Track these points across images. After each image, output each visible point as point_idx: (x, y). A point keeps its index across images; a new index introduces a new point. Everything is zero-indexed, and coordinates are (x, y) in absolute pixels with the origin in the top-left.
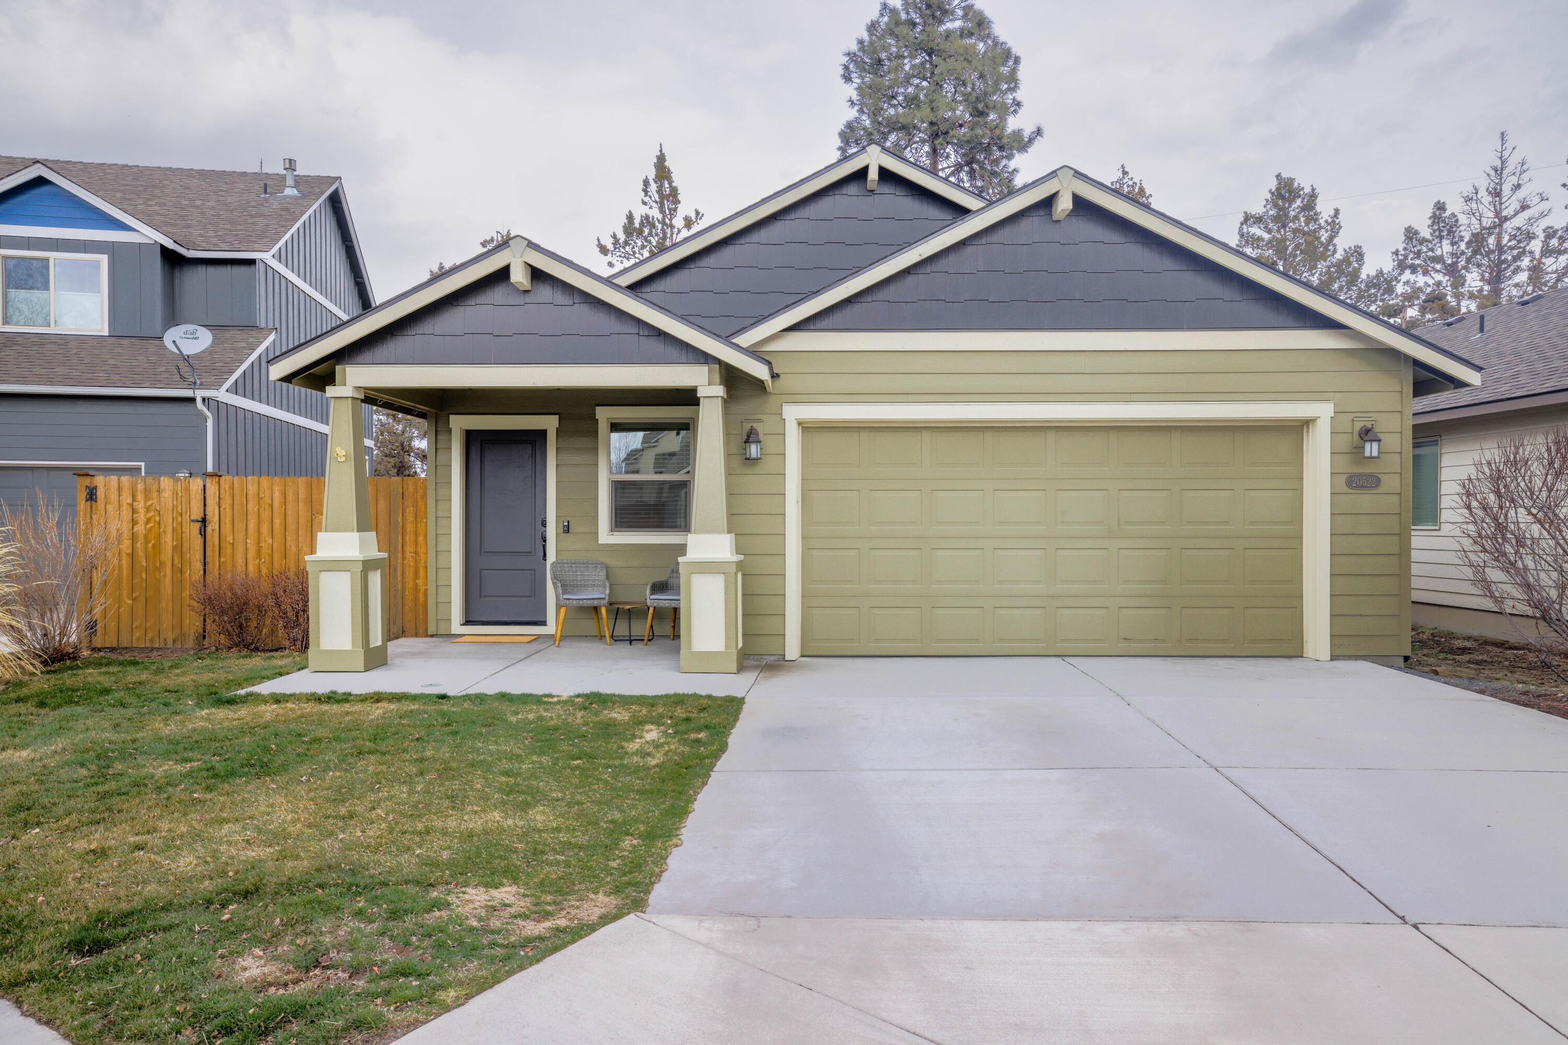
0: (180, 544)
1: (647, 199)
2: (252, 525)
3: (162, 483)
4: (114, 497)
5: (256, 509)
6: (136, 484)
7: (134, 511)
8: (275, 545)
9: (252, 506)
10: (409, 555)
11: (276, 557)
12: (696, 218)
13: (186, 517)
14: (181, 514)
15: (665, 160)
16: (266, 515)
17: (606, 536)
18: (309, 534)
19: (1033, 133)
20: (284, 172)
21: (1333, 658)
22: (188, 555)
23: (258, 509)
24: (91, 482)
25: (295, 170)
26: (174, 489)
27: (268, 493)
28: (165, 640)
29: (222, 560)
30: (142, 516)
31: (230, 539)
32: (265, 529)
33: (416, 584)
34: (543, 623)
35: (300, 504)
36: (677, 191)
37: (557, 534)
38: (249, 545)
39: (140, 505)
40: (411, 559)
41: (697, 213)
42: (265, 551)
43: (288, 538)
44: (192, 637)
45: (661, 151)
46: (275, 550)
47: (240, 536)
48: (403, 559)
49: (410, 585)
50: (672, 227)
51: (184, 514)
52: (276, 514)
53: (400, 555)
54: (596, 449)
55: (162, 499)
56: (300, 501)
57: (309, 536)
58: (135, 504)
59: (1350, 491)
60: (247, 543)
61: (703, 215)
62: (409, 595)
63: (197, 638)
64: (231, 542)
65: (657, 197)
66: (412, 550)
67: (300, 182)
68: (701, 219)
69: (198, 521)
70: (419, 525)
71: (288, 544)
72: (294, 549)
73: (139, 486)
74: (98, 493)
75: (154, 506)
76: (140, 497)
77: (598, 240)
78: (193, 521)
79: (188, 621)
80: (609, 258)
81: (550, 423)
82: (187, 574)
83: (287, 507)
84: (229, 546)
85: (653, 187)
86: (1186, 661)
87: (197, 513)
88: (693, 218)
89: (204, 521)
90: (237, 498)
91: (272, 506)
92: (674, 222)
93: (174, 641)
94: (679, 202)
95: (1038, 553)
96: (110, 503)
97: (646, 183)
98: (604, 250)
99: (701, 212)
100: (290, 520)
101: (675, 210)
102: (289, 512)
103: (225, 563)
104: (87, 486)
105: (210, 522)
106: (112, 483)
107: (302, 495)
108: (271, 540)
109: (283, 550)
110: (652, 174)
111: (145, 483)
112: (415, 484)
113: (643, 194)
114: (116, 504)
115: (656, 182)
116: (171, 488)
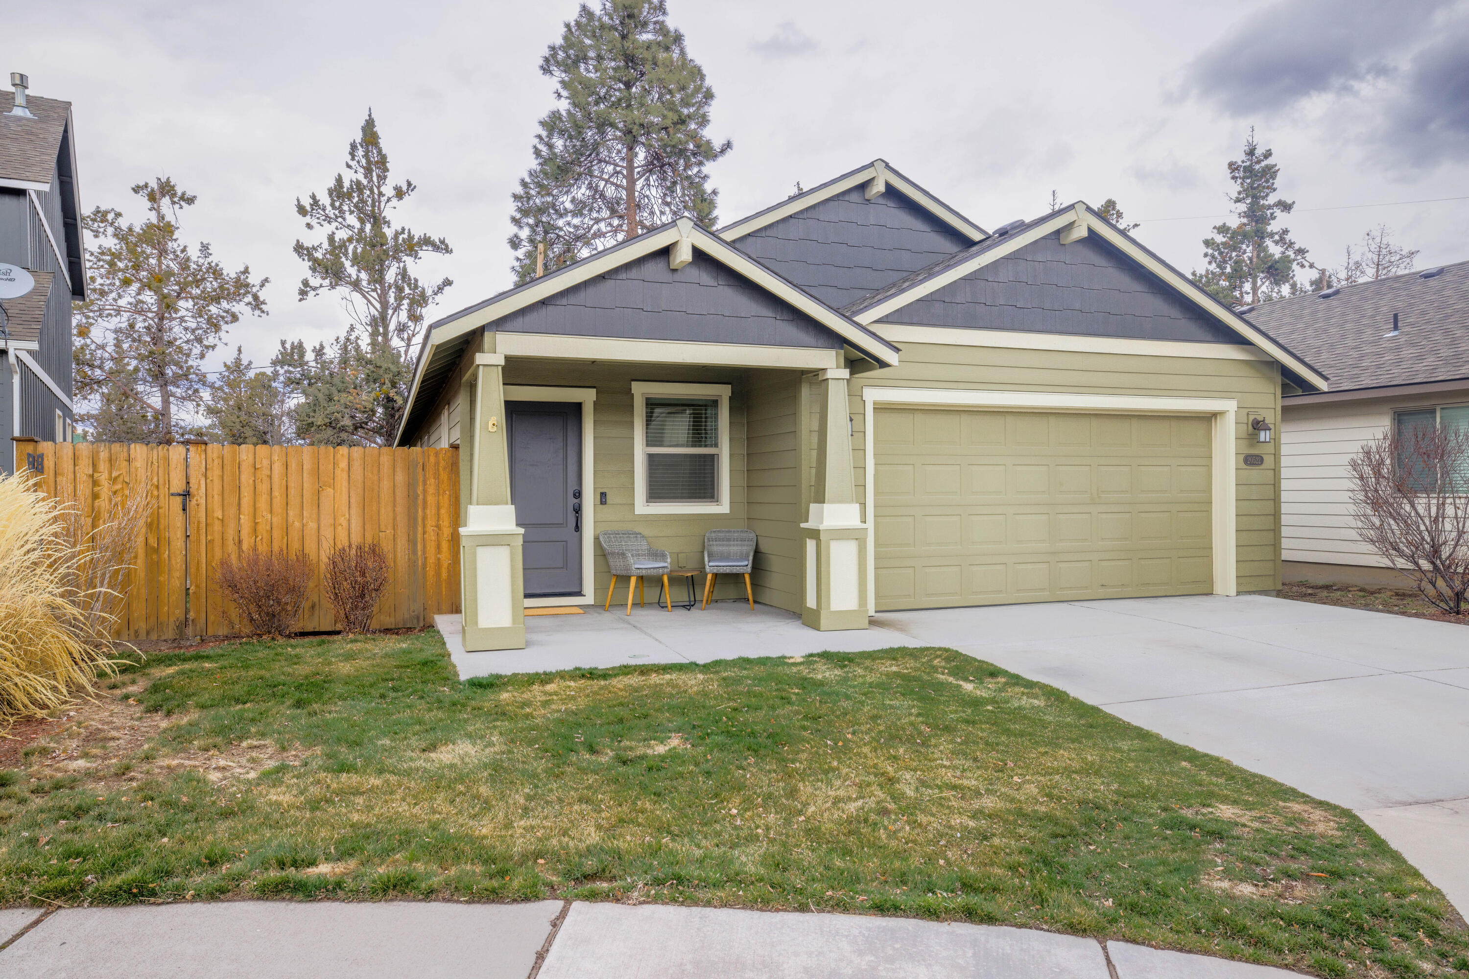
0: (155, 522)
1: (353, 164)
2: (246, 501)
3: (132, 452)
4: (67, 466)
5: (251, 481)
6: (98, 452)
7: (95, 483)
8: (275, 520)
9: (246, 478)
10: (430, 529)
11: (276, 534)
12: (408, 189)
13: (164, 491)
14: (157, 487)
15: (374, 126)
16: (263, 488)
17: (642, 507)
18: (315, 508)
19: (724, 145)
20: (13, 89)
21: (1239, 593)
22: (167, 533)
23: (254, 481)
24: (35, 449)
25: (26, 88)
26: (148, 459)
27: (266, 462)
28: (136, 632)
29: (209, 538)
30: (105, 490)
31: (219, 514)
32: (263, 503)
33: (439, 559)
34: (579, 594)
35: (305, 475)
36: (386, 158)
37: (595, 505)
38: (242, 521)
39: (103, 478)
40: (432, 533)
41: (409, 184)
42: (263, 528)
43: (291, 513)
44: (172, 626)
45: (370, 115)
46: (274, 526)
47: (232, 511)
48: (424, 533)
49: (431, 560)
50: (381, 194)
51: (161, 487)
52: (276, 487)
53: (420, 529)
54: (632, 423)
55: (133, 470)
56: (305, 471)
57: (316, 511)
58: (96, 475)
59: (1245, 467)
60: (240, 519)
61: (415, 187)
62: (431, 572)
63: (177, 627)
64: (220, 517)
65: (364, 161)
66: (434, 524)
67: (32, 103)
68: (412, 190)
69: (180, 495)
70: (441, 497)
71: (290, 519)
72: (297, 524)
73: (102, 454)
74: (46, 462)
75: (122, 477)
76: (103, 466)
77: (298, 200)
78: (173, 495)
79: (166, 608)
80: (308, 219)
81: (587, 397)
82: (166, 555)
83: (289, 479)
84: (217, 522)
85: (360, 152)
86: (1146, 600)
87: (177, 485)
88: (405, 188)
89: (186, 495)
90: (228, 468)
91: (270, 477)
92: (383, 189)
93: (148, 633)
94: (388, 170)
95: (1044, 517)
96: (62, 474)
97: (353, 147)
98: (302, 210)
99: (414, 183)
100: (292, 492)
101: (385, 178)
102: (291, 485)
103: (212, 541)
104: (29, 455)
105: (194, 496)
106: (65, 451)
107: (307, 466)
108: (269, 515)
109: (285, 526)
110: (358, 137)
111: (110, 450)
112: (437, 454)
113: (350, 157)
114: (71, 476)
115: (362, 146)
116: (145, 456)
